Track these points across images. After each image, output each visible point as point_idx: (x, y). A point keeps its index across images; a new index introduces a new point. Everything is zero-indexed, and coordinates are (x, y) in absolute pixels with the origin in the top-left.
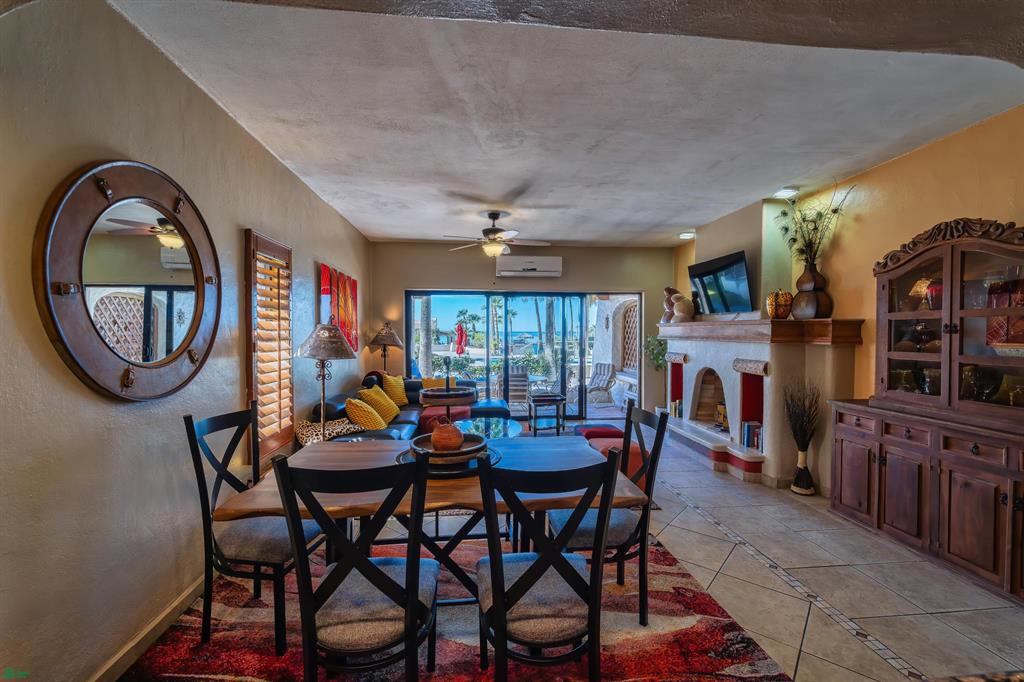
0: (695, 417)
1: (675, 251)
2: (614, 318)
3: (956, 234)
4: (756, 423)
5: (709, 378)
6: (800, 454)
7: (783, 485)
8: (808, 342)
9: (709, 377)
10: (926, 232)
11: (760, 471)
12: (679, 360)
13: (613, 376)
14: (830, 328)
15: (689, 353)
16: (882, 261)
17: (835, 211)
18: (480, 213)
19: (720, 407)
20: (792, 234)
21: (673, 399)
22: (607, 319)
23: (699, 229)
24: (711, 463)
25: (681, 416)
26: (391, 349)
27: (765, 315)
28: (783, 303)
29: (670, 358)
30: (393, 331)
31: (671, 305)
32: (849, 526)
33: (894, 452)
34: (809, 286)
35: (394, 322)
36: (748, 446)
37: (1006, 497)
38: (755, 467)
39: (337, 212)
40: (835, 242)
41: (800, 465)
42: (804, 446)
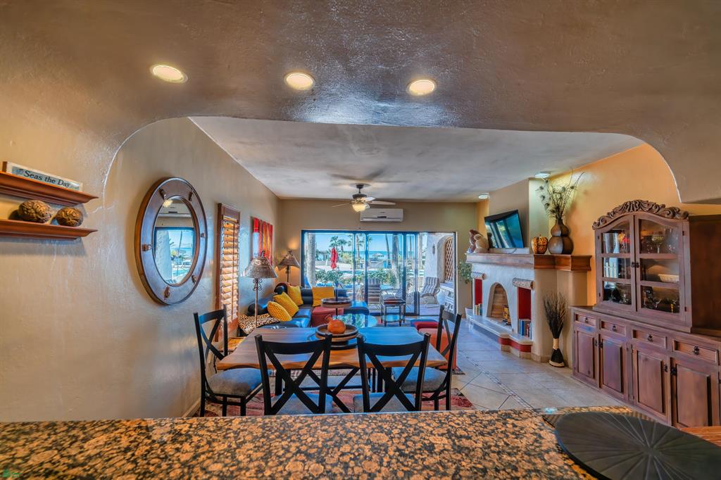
0: (490, 315)
1: (476, 205)
2: (438, 247)
3: (635, 209)
4: (528, 320)
6: (555, 340)
7: (544, 361)
8: (557, 269)
9: (498, 289)
10: (620, 206)
11: (530, 352)
12: (480, 277)
13: (438, 285)
14: (570, 261)
15: (486, 273)
16: (597, 222)
17: (572, 188)
19: (506, 309)
20: (547, 200)
21: (476, 304)
22: (434, 247)
23: (491, 193)
24: (499, 346)
25: (481, 315)
26: (292, 268)
27: (531, 251)
28: (542, 244)
29: (474, 276)
30: (294, 256)
31: (474, 241)
32: (583, 386)
33: (607, 340)
34: (559, 233)
35: (294, 250)
36: (523, 335)
37: (667, 367)
38: (527, 348)
39: (263, 184)
40: (574, 206)
41: (555, 347)
42: (556, 336)
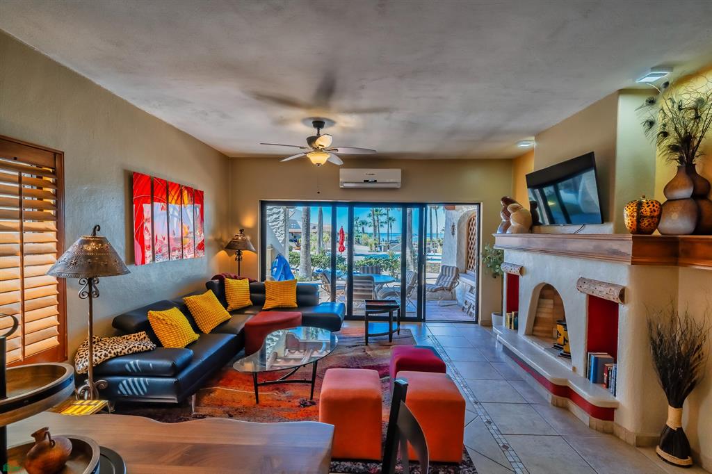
0: (531, 333)
1: (511, 162)
2: (459, 226)
4: (604, 356)
5: (548, 292)
6: (672, 412)
7: (644, 443)
8: (685, 265)
9: (546, 292)
11: (612, 419)
12: (515, 271)
13: (457, 277)
15: (526, 265)
18: (304, 121)
19: (560, 328)
20: (658, 129)
21: (509, 311)
22: (453, 226)
23: (539, 135)
24: (549, 396)
25: (516, 328)
26: (244, 253)
27: (620, 229)
28: (649, 214)
29: (506, 269)
30: (248, 238)
31: (507, 215)
34: (685, 192)
35: (248, 229)
36: (595, 382)
38: (606, 413)
41: (671, 422)
42: (677, 401)
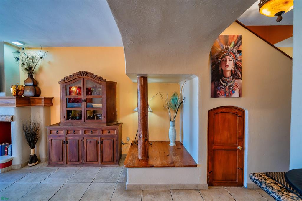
3: (85, 75)
6: (32, 150)
7: (24, 166)
10: (76, 73)
11: (11, 165)
14: (43, 100)
16: (63, 79)
17: (41, 58)
20: (20, 61)
28: (20, 90)
33: (70, 139)
34: (31, 84)
36: (2, 155)
37: (99, 142)
40: (41, 69)
41: (32, 154)
42: (33, 147)
